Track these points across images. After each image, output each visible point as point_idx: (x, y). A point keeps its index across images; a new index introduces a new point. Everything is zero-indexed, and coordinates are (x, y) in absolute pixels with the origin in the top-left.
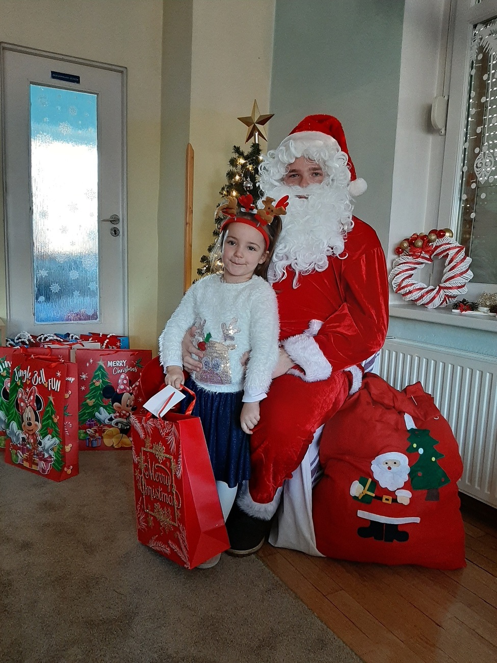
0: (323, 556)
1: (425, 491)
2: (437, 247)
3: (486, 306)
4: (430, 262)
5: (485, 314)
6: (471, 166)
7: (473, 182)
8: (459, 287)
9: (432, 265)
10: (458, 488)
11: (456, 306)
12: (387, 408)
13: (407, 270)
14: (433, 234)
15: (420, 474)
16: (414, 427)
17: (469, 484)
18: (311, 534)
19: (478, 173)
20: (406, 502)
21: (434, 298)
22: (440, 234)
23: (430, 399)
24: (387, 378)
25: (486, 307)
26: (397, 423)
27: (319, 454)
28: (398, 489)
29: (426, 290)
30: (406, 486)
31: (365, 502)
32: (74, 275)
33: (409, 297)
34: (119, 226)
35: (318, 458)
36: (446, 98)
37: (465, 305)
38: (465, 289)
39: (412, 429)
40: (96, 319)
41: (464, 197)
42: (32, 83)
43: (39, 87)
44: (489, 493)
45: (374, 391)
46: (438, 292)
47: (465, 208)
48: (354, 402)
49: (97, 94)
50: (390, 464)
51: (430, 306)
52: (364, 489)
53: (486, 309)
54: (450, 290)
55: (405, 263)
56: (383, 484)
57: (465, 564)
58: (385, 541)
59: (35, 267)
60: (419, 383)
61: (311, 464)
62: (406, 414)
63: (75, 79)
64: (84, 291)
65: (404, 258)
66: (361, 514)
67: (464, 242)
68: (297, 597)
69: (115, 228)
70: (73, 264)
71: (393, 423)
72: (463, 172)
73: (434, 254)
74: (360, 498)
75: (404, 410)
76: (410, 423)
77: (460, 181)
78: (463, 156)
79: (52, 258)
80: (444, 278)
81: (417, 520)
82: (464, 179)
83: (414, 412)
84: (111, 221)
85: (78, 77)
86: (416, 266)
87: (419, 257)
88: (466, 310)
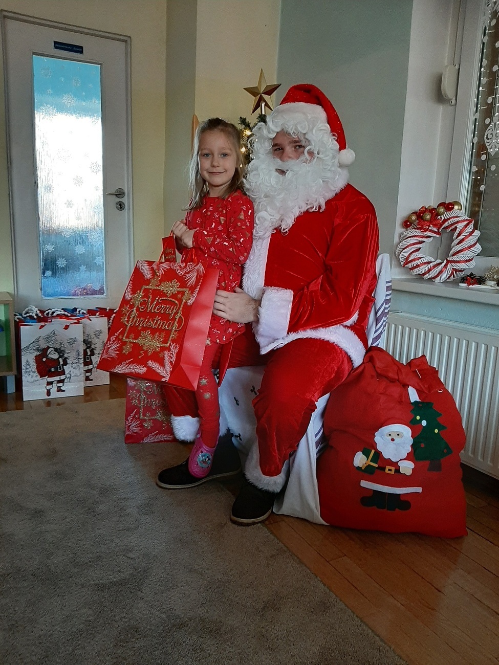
0: (327, 524)
1: (427, 462)
2: (445, 221)
4: (438, 236)
5: (492, 288)
6: (481, 137)
7: (483, 154)
8: (467, 261)
9: (440, 239)
10: (460, 460)
11: (463, 280)
12: (391, 382)
13: (414, 244)
14: (441, 207)
15: (423, 445)
16: (418, 400)
17: (472, 456)
18: (316, 504)
19: (489, 144)
20: (408, 472)
21: (441, 272)
22: (449, 207)
23: (434, 372)
24: (393, 352)
25: (494, 281)
26: (401, 396)
27: (323, 426)
28: (401, 460)
29: (434, 264)
30: (409, 457)
31: (368, 472)
32: (80, 250)
33: (416, 271)
34: (125, 200)
35: (322, 431)
36: (457, 67)
38: (473, 263)
39: (416, 402)
40: (103, 294)
41: (475, 169)
42: (34, 53)
43: (42, 57)
44: (491, 464)
45: (378, 364)
46: (446, 266)
47: (476, 180)
48: (358, 375)
49: (101, 64)
50: (394, 436)
51: (437, 280)
52: (367, 460)
53: (493, 283)
54: (458, 264)
55: (412, 237)
56: (386, 455)
57: (467, 534)
58: (388, 510)
59: (41, 242)
60: (424, 356)
61: (316, 436)
62: (410, 387)
63: (78, 49)
64: (91, 266)
65: (412, 232)
66: (364, 484)
67: (474, 215)
68: (301, 562)
69: (120, 202)
70: (79, 238)
71: (396, 396)
72: (473, 143)
73: (443, 227)
74: (363, 469)
75: (408, 383)
76: (413, 396)
77: (471, 152)
78: (473, 126)
79: (57, 233)
80: (452, 252)
81: (419, 490)
82: (474, 150)
83: (418, 384)
84: (116, 195)
85: (82, 48)
86: (424, 239)
87: (427, 230)
88: (473, 284)
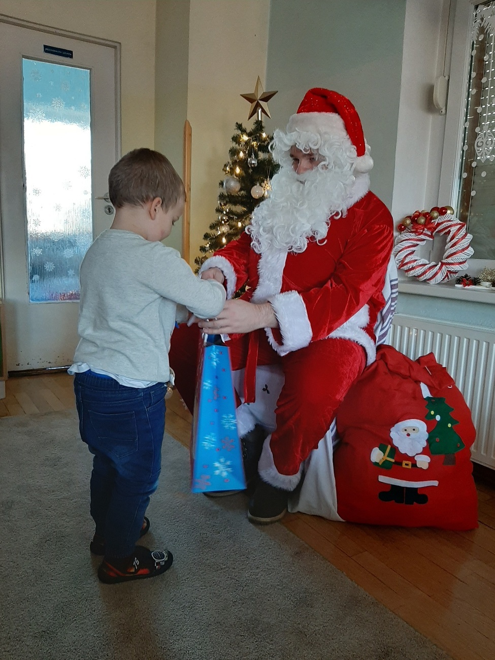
0: (344, 521)
1: (442, 456)
2: (439, 224)
3: (488, 281)
4: (431, 239)
5: (488, 288)
6: (471, 145)
8: (461, 263)
9: (433, 242)
11: (459, 281)
12: (404, 378)
13: (409, 247)
14: (435, 212)
15: (438, 439)
16: (430, 395)
17: (475, 451)
18: (333, 500)
19: (479, 151)
20: (425, 466)
21: (436, 273)
22: (442, 211)
23: (445, 370)
26: (414, 392)
28: (417, 454)
29: (429, 266)
30: (425, 452)
31: (385, 468)
32: (68, 253)
33: (412, 273)
36: (447, 78)
37: (467, 280)
39: (428, 398)
41: (465, 175)
42: (23, 56)
43: (32, 61)
44: (494, 458)
45: (390, 361)
46: (440, 268)
48: (372, 373)
49: (90, 69)
50: (409, 431)
51: (432, 282)
52: (384, 456)
53: (488, 284)
54: (452, 266)
55: (407, 240)
56: (403, 450)
57: (477, 526)
58: (406, 503)
59: (29, 245)
60: (431, 354)
61: (332, 431)
62: (422, 383)
63: (68, 54)
65: (406, 235)
66: (382, 479)
69: (109, 206)
70: (67, 242)
71: (410, 391)
72: (463, 151)
73: (437, 230)
74: (380, 464)
75: (420, 380)
76: (426, 392)
77: (461, 161)
78: (463, 135)
79: (45, 237)
80: (446, 254)
81: (435, 483)
82: (464, 158)
83: (430, 381)
84: (105, 199)
85: (71, 52)
86: (418, 243)
87: (422, 233)
88: (469, 285)
